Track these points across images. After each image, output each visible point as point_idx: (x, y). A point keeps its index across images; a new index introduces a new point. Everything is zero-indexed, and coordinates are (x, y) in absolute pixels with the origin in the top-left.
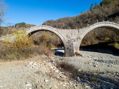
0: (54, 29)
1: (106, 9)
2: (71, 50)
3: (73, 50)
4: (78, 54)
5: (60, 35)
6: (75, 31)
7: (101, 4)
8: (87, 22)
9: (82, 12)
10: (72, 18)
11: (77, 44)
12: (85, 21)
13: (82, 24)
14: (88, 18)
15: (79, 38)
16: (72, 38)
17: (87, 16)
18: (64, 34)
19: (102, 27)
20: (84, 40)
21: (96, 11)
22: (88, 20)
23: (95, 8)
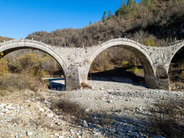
0: (48, 46)
1: (123, 21)
2: (75, 80)
3: (78, 80)
4: (85, 86)
5: (56, 57)
6: (81, 51)
7: (117, 14)
8: (98, 37)
9: (90, 23)
10: (76, 31)
11: (84, 71)
12: (95, 36)
13: (91, 41)
14: (100, 32)
15: (87, 61)
16: (77, 61)
17: (98, 29)
18: (63, 55)
19: (118, 46)
20: (94, 65)
21: (111, 23)
22: (99, 34)
23: (109, 18)
